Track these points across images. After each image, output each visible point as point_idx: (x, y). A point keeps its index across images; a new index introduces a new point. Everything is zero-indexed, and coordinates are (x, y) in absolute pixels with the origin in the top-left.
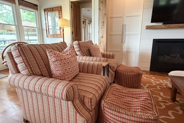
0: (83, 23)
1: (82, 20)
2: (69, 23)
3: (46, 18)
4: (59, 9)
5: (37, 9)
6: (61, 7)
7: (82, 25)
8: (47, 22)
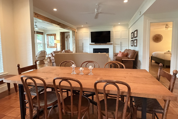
0: (66, 38)
1: (65, 36)
2: (59, 42)
3: (48, 38)
4: (55, 35)
5: (43, 35)
6: (55, 34)
7: (66, 39)
8: (48, 40)
